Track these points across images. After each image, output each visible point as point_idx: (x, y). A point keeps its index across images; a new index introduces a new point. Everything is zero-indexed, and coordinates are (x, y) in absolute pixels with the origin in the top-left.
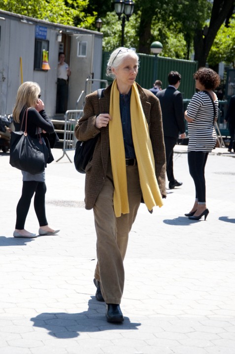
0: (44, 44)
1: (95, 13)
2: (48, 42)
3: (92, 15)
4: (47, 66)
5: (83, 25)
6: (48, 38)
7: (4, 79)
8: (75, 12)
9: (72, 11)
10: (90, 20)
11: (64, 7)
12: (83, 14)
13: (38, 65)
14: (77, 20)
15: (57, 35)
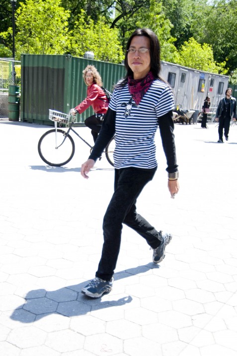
0: (203, 81)
1: (228, 68)
2: (205, 80)
3: (227, 69)
4: (203, 90)
5: (222, 73)
6: (205, 79)
7: (185, 95)
8: (219, 68)
9: (218, 67)
10: (226, 71)
11: (215, 66)
12: (223, 69)
13: (199, 90)
14: (220, 72)
15: (209, 77)
